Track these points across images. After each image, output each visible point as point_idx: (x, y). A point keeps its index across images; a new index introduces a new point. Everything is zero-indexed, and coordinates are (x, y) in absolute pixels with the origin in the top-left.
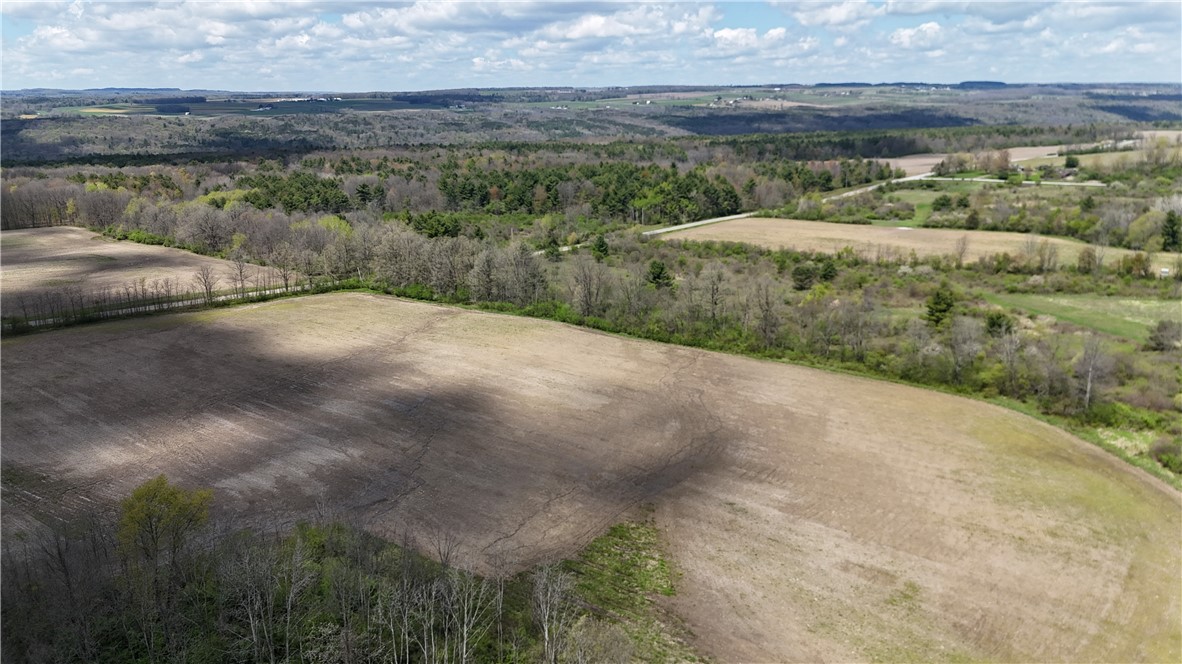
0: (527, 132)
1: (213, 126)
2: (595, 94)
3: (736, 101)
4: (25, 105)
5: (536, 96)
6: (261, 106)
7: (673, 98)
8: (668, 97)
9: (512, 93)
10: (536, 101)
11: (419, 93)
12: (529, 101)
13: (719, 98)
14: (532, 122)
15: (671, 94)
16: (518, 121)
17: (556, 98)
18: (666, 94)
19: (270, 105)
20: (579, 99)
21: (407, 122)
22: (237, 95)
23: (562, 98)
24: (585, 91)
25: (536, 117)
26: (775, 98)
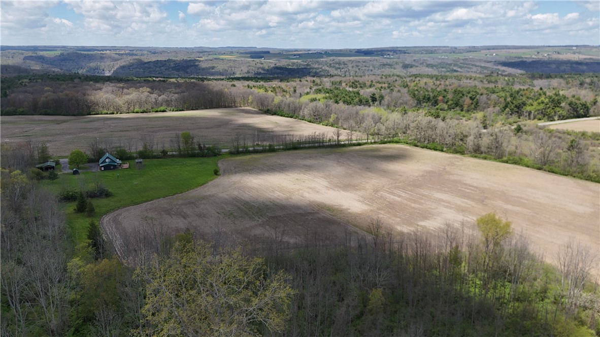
0: (427, 69)
1: (275, 64)
2: (463, 50)
3: (549, 55)
4: (198, 54)
5: (430, 51)
6: (295, 56)
7: (509, 52)
8: (506, 51)
9: (417, 49)
10: (429, 53)
11: (368, 49)
12: (426, 54)
13: (538, 53)
14: (429, 64)
15: (507, 50)
16: (421, 64)
17: (441, 52)
18: (505, 50)
19: (299, 55)
20: (454, 52)
21: (364, 64)
22: (283, 50)
23: (445, 52)
24: (456, 48)
25: (431, 62)
26: (574, 53)
